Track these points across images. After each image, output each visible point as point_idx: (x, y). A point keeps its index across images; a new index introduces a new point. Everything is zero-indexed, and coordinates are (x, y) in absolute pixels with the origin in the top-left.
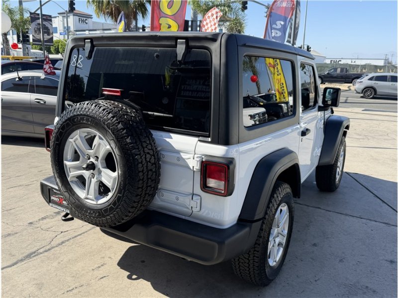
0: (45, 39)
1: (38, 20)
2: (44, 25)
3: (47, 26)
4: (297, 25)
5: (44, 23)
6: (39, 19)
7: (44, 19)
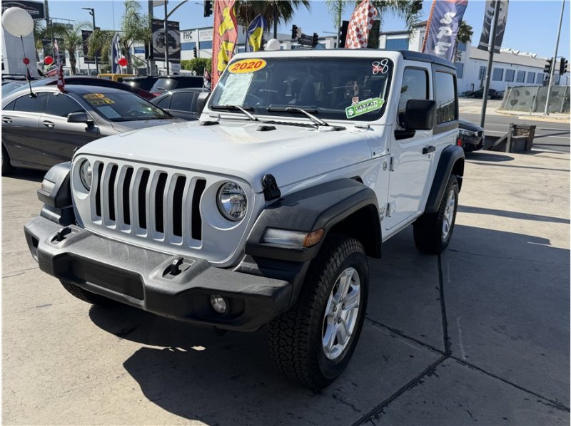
0: (170, 54)
1: (162, 29)
2: (169, 35)
3: (172, 35)
4: (499, 23)
5: (169, 32)
6: (163, 27)
7: (169, 27)
